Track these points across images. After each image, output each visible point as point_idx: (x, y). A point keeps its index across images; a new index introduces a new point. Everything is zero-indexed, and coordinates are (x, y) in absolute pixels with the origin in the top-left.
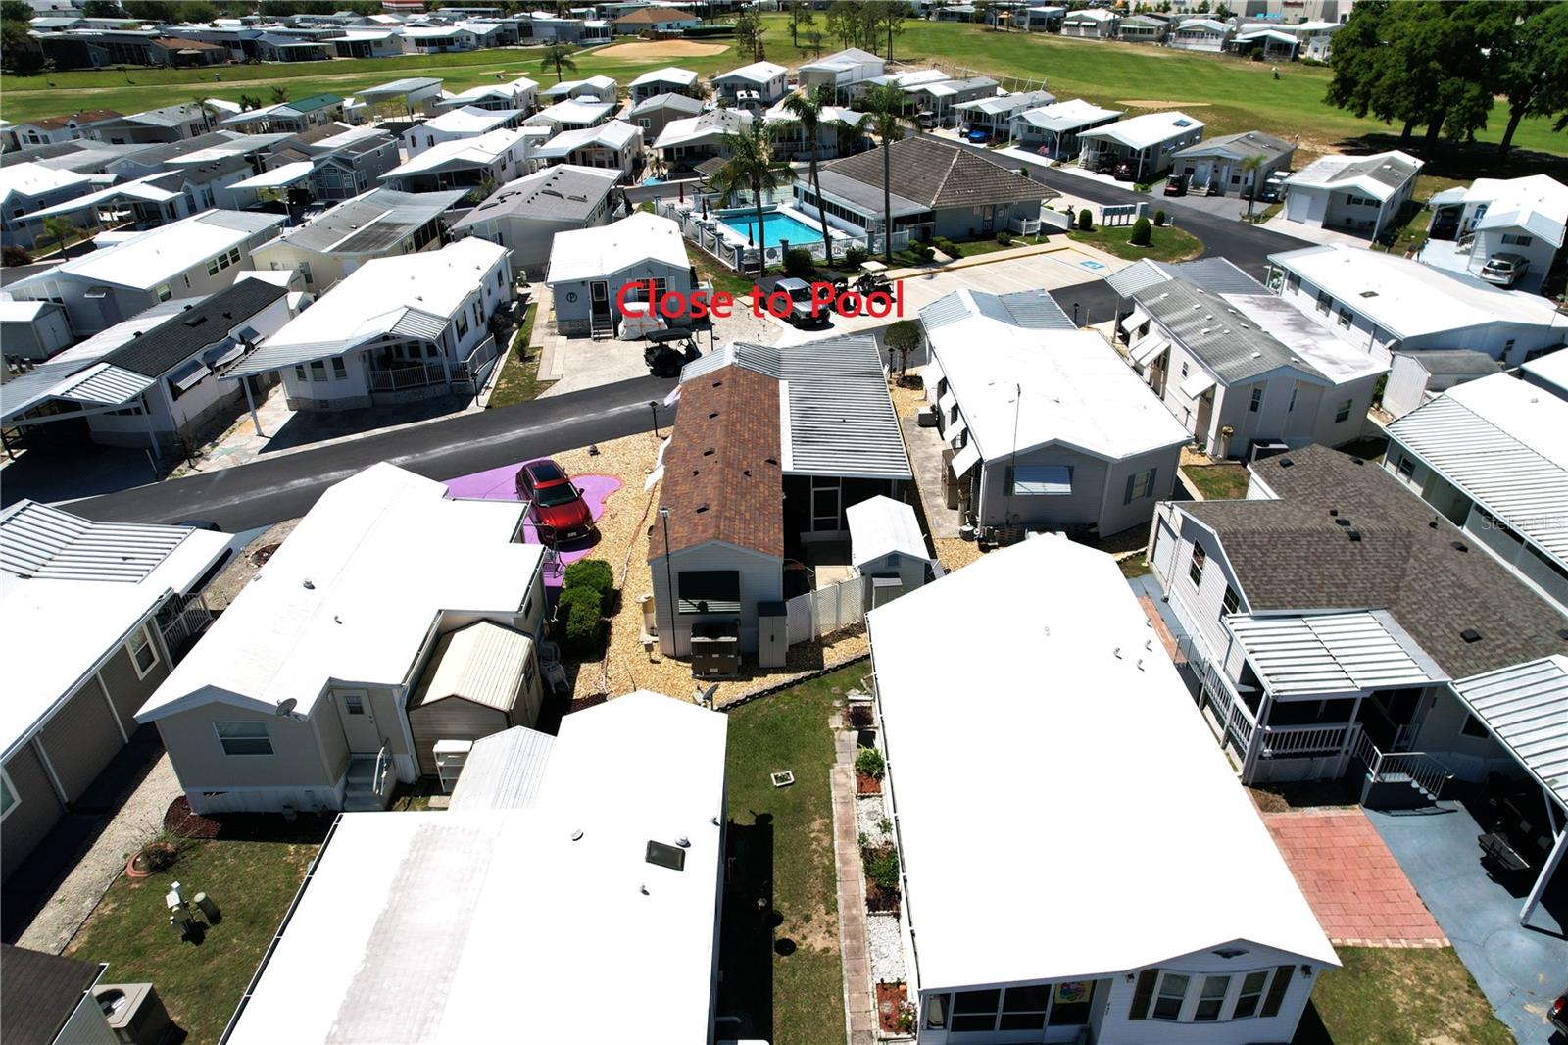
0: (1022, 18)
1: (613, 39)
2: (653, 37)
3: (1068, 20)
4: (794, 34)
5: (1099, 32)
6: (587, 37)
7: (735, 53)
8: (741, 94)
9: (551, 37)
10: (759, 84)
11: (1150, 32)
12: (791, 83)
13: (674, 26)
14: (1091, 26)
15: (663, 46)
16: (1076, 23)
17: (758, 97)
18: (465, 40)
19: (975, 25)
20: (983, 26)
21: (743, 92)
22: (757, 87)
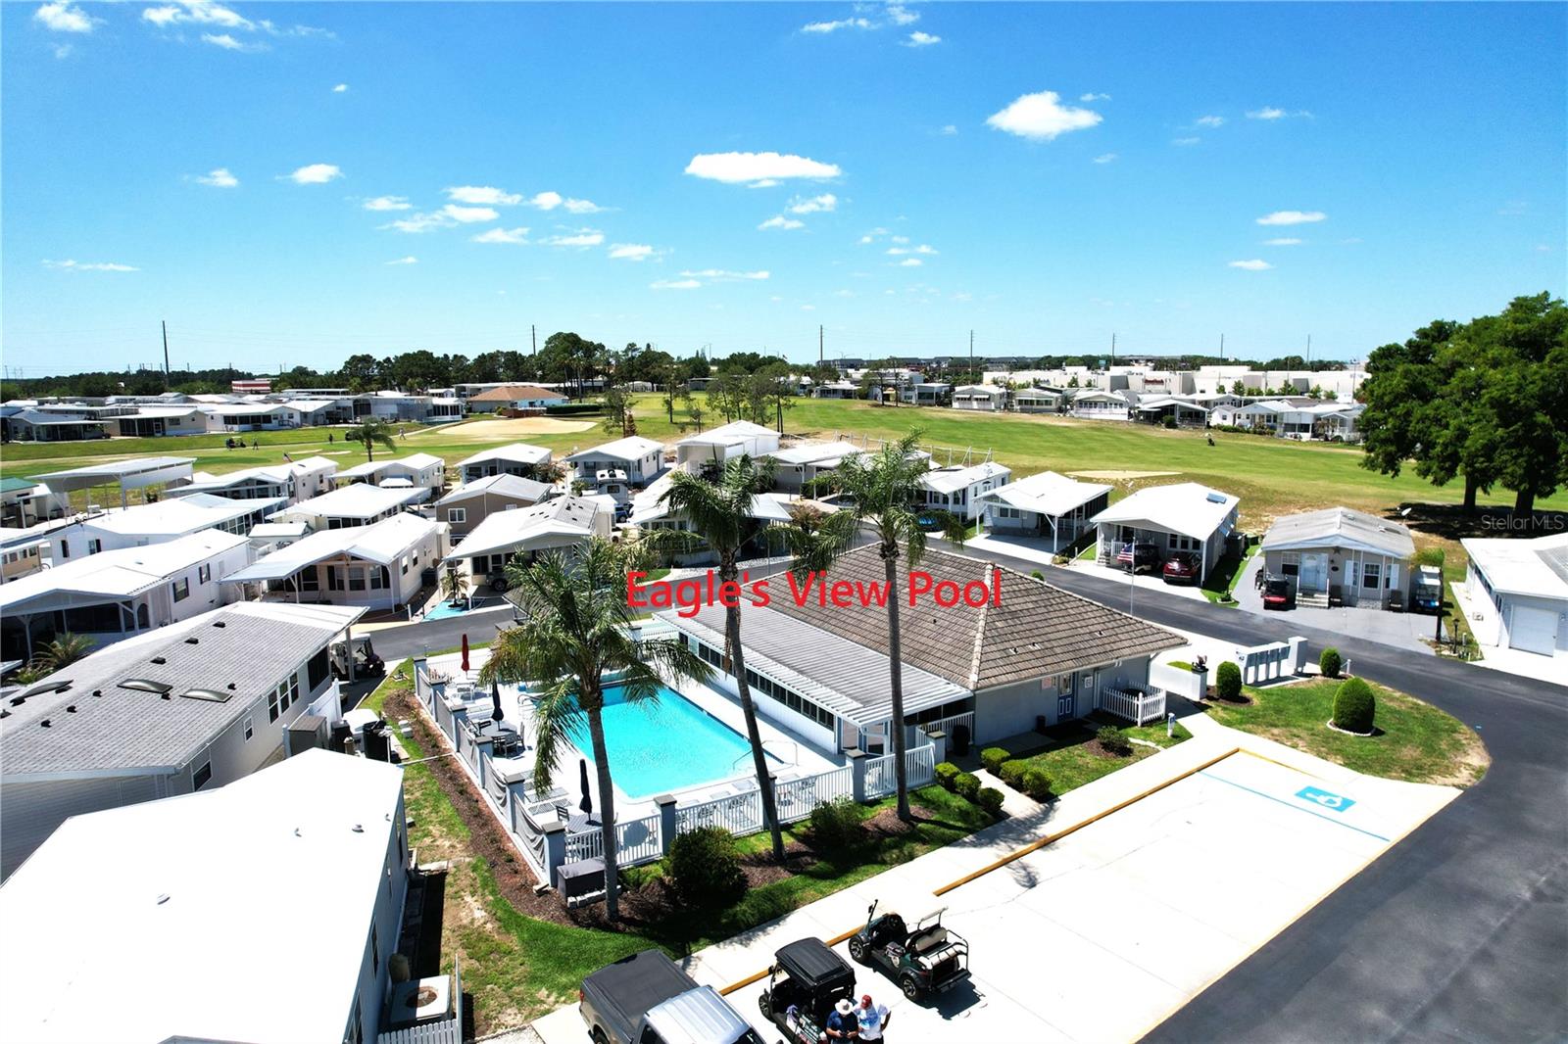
0: (909, 393)
1: (464, 417)
2: (512, 414)
3: (958, 393)
4: (670, 410)
5: (993, 404)
6: (435, 415)
7: (601, 429)
8: (602, 474)
9: (392, 415)
10: (628, 462)
11: (1048, 403)
12: (668, 461)
13: (536, 404)
14: (984, 399)
15: (521, 424)
16: (968, 396)
17: (625, 477)
18: (286, 417)
19: (858, 401)
20: (869, 402)
21: (605, 472)
22: (625, 466)
